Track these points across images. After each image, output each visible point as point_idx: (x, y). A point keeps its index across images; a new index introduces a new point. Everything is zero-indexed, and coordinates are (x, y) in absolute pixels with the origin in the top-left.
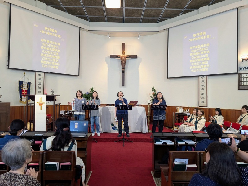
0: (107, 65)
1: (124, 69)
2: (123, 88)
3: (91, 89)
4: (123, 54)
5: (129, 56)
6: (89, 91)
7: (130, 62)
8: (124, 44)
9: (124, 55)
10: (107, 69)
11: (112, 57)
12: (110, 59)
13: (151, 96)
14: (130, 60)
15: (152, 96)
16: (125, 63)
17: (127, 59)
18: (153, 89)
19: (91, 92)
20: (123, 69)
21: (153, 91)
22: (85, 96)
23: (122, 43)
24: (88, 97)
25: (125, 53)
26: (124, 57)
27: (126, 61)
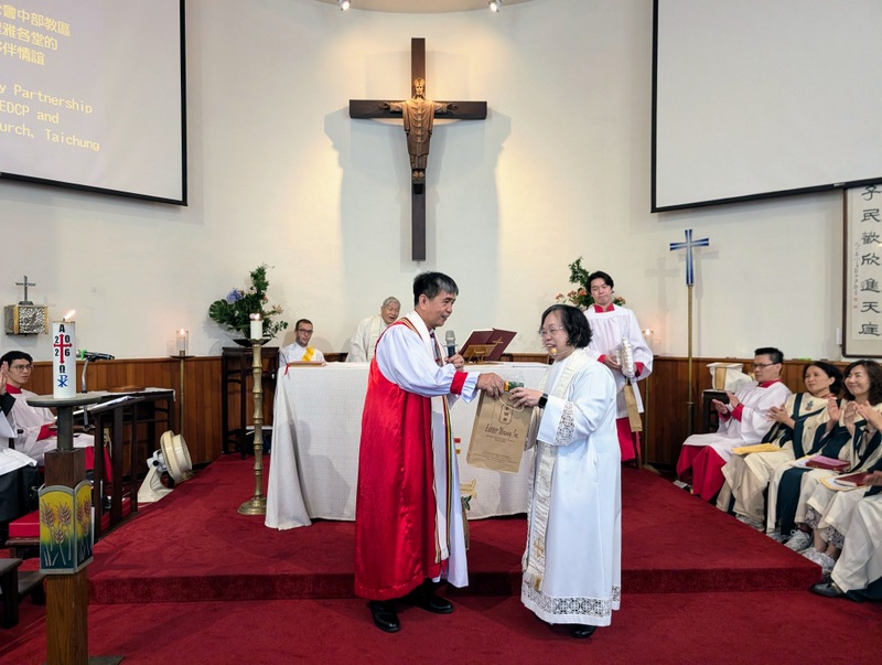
0: (334, 155)
1: (424, 170)
3: (254, 276)
4: (415, 94)
5: (448, 107)
6: (246, 286)
7: (453, 139)
8: (418, 46)
9: (419, 100)
10: (338, 173)
11: (362, 110)
12: (349, 121)
14: (449, 129)
16: (427, 143)
17: (436, 122)
18: (575, 272)
19: (254, 292)
20: (419, 170)
21: (573, 279)
22: (221, 309)
23: (413, 39)
24: (238, 317)
25: (424, 91)
26: (420, 112)
27: (430, 133)
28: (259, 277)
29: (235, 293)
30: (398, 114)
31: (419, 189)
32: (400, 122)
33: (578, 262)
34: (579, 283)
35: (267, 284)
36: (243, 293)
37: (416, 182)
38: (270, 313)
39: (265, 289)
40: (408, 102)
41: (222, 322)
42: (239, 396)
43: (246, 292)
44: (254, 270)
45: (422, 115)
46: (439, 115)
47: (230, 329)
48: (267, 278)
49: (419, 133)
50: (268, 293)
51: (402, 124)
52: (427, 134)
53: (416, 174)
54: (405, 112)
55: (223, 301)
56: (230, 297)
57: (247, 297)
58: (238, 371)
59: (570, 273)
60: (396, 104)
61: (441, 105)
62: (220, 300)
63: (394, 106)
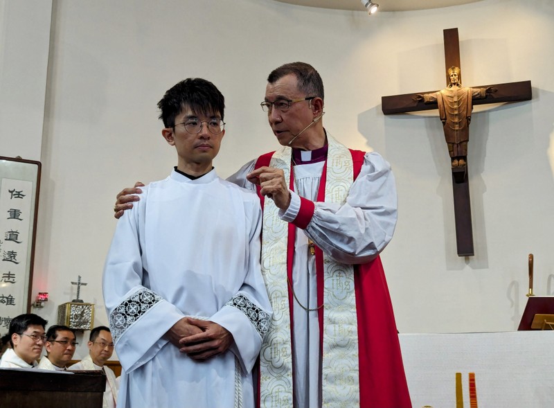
1: (465, 158)
4: (450, 83)
5: (487, 91)
8: (451, 37)
9: (455, 88)
11: (395, 106)
12: (383, 118)
16: (465, 130)
17: (477, 108)
20: (458, 158)
23: (444, 31)
25: (459, 78)
26: (455, 99)
27: (468, 119)
30: (433, 104)
31: (460, 178)
32: (435, 113)
37: (455, 171)
40: (443, 92)
45: (458, 102)
46: (477, 100)
49: (456, 120)
51: (439, 115)
52: (465, 120)
53: (456, 162)
54: (440, 101)
60: (431, 95)
61: (479, 90)
63: (427, 97)
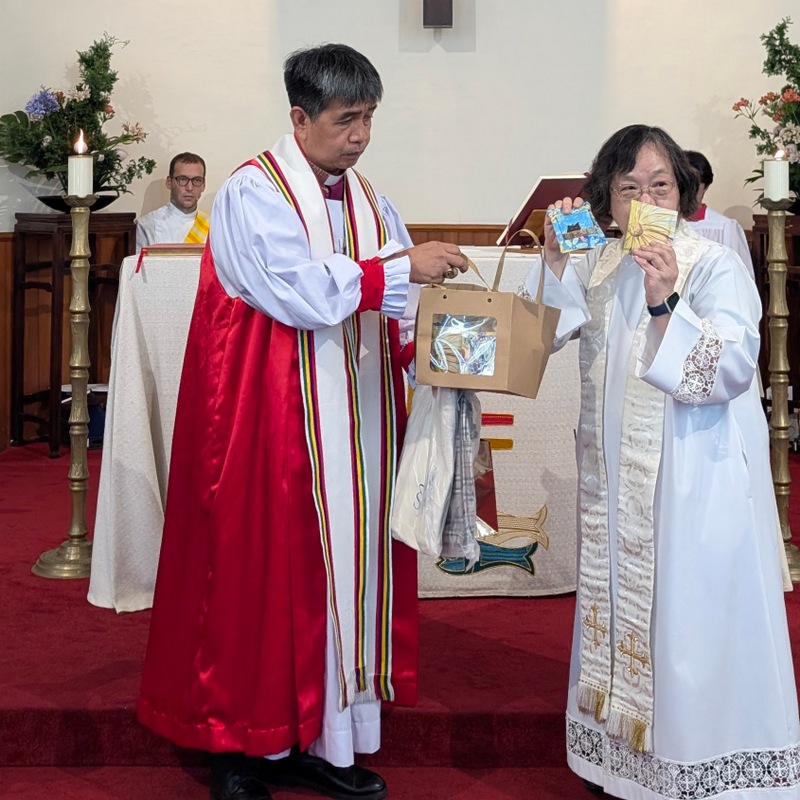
2: (438, 49)
3: (86, 61)
6: (67, 83)
13: (755, 131)
15: (768, 124)
18: (774, 52)
19: (85, 94)
21: (772, 67)
22: (14, 133)
24: (49, 149)
28: (96, 63)
29: (44, 98)
33: (781, 30)
34: (784, 75)
35: (113, 78)
36: (60, 97)
38: (118, 141)
39: (109, 90)
41: (14, 159)
42: (46, 319)
43: (68, 96)
44: (86, 48)
47: (32, 173)
48: (114, 65)
50: (115, 98)
55: (20, 113)
56: (33, 106)
57: (69, 107)
58: (48, 265)
59: (764, 54)
62: (12, 112)
